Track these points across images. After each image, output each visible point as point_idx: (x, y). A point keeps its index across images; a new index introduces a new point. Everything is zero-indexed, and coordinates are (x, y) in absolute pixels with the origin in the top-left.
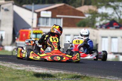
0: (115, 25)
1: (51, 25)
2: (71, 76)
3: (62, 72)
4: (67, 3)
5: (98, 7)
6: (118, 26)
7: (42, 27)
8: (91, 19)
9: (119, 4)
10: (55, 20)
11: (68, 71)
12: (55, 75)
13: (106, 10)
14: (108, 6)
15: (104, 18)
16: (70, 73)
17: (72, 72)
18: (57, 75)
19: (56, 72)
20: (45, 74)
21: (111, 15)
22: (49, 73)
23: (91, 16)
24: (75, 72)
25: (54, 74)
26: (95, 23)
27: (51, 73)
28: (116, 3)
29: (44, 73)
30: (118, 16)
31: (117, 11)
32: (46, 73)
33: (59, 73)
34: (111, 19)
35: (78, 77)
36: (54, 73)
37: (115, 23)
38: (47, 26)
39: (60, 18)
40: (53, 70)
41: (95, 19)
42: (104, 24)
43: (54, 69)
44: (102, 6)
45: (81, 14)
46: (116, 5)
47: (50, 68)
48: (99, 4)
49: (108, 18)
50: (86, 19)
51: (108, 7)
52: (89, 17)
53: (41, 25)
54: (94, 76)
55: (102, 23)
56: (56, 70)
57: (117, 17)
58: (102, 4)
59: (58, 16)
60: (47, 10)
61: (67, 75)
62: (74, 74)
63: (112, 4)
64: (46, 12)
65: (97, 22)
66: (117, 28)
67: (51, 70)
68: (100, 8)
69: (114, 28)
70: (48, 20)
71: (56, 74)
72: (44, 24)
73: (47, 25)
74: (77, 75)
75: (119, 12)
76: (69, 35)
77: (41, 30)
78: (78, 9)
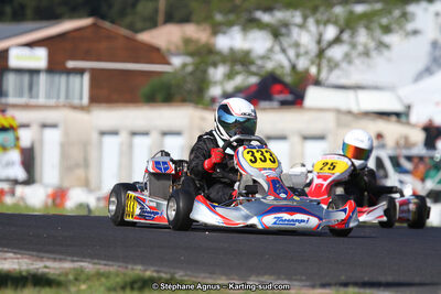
0: (281, 92)
1: (48, 96)
2: (118, 279)
3: (88, 266)
4: (103, 17)
5: (217, 29)
6: (289, 97)
7: (15, 106)
8: (191, 74)
9: (293, 17)
10: (62, 80)
11: (110, 263)
12: (62, 278)
13: (245, 39)
14: (251, 24)
15: (238, 68)
16: (117, 271)
17: (124, 265)
18: (71, 277)
19: (67, 265)
20: (24, 274)
21: (265, 57)
22: (40, 271)
23: (193, 64)
24: (135, 263)
25: (59, 275)
26: (208, 88)
27: (47, 270)
28: (279, 15)
29: (20, 272)
30: (290, 60)
31: (286, 42)
32: (28, 271)
33: (74, 269)
34: (263, 73)
35: (146, 283)
36: (58, 272)
37: (278, 87)
38: (33, 102)
39: (81, 72)
40: (55, 260)
41: (205, 72)
42: (238, 90)
43: (58, 257)
44: (230, 24)
45: (155, 54)
46: (280, 21)
47: (42, 254)
48: (219, 17)
49: (253, 69)
50: (174, 74)
51: (252, 28)
52: (184, 66)
53: (11, 100)
54: (204, 278)
55: (230, 86)
56: (65, 260)
57: (286, 63)
58: (232, 17)
59: (71, 64)
60: (31, 45)
61: (107, 276)
62: (130, 272)
63: (266, 18)
64: (26, 51)
65: (215, 83)
66: (284, 104)
67: (49, 258)
68: (224, 33)
69: (275, 104)
70: (35, 78)
71: (67, 274)
72: (21, 95)
73: (31, 97)
74: (141, 274)
75: (290, 46)
76: (115, 133)
77: (13, 118)
78: (145, 37)
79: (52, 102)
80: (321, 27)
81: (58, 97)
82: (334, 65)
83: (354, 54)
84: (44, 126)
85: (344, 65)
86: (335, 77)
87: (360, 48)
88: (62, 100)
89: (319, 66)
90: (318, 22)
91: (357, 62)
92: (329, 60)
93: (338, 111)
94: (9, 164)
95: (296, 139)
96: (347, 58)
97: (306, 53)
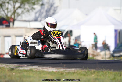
66: (7, 26)
80: (15, 4)
83: (25, 11)
87: (26, 10)
90: (14, 2)
91: (26, 14)
97: (10, 11)
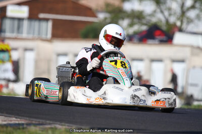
0: (159, 35)
1: (28, 33)
6: (164, 38)
7: (10, 38)
10: (36, 24)
13: (140, 4)
15: (136, 20)
30: (165, 17)
34: (150, 24)
37: (158, 32)
38: (20, 36)
41: (117, 22)
42: (135, 33)
49: (144, 21)
52: (105, 19)
53: (8, 34)
55: (131, 31)
57: (163, 19)
60: (20, 4)
64: (17, 8)
69: (157, 42)
72: (13, 32)
73: (19, 33)
75: (166, 9)
76: (65, 55)
77: (8, 45)
79: (31, 36)
81: (34, 33)
82: (190, 21)
84: (26, 50)
85: (196, 21)
86: (191, 28)
88: (36, 35)
89: (182, 22)
92: (188, 18)
93: (192, 47)
94: (5, 71)
95: (168, 62)
96: (198, 17)
